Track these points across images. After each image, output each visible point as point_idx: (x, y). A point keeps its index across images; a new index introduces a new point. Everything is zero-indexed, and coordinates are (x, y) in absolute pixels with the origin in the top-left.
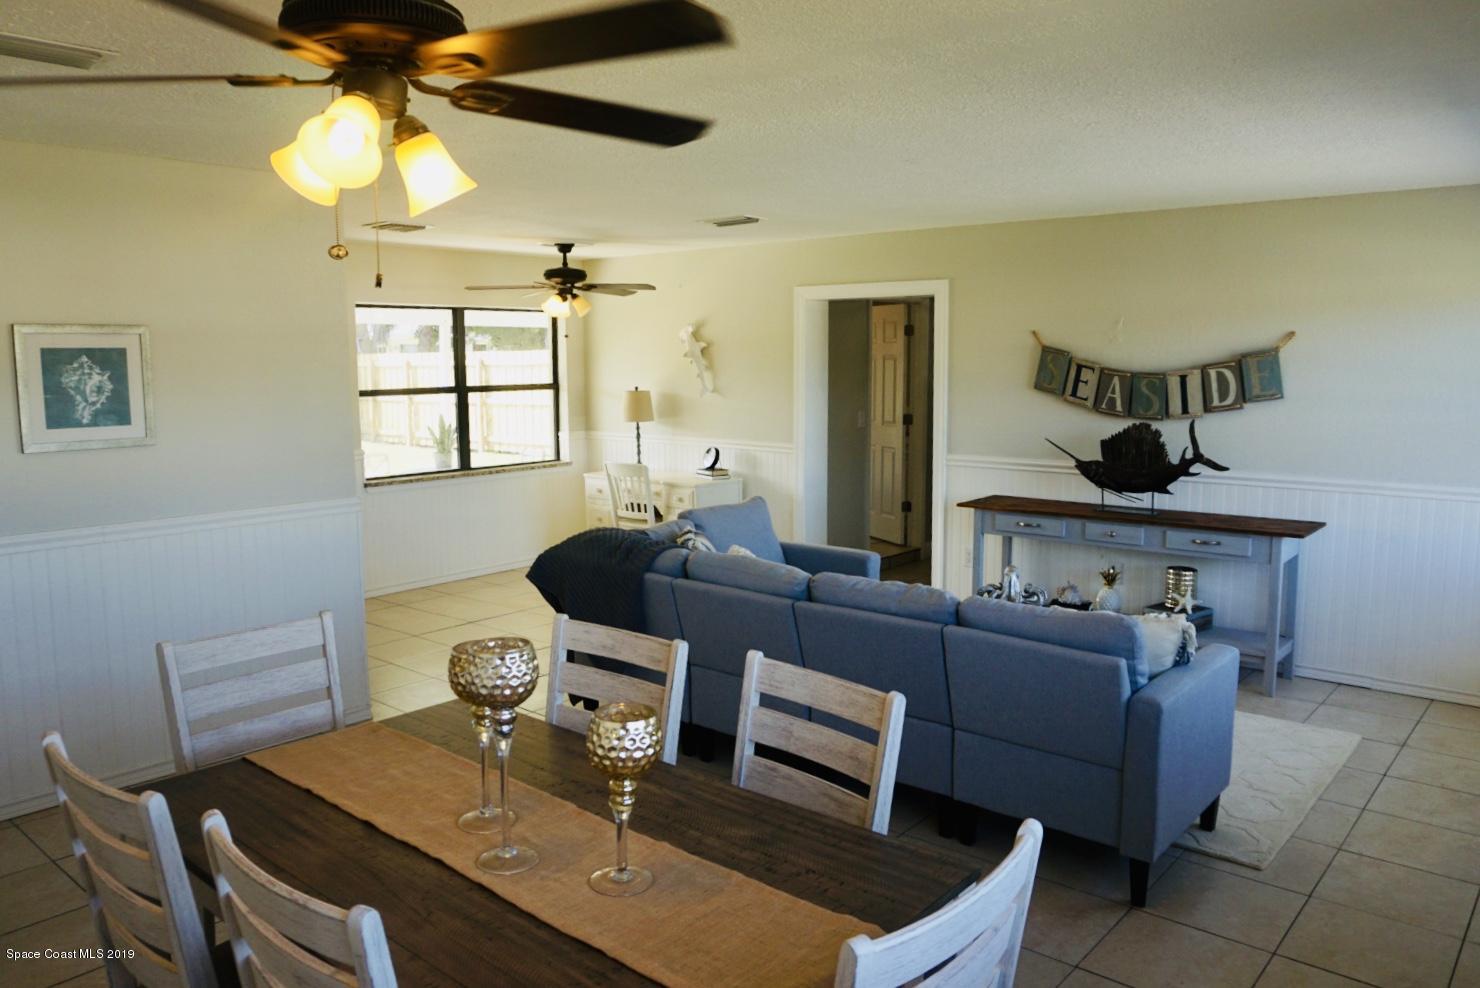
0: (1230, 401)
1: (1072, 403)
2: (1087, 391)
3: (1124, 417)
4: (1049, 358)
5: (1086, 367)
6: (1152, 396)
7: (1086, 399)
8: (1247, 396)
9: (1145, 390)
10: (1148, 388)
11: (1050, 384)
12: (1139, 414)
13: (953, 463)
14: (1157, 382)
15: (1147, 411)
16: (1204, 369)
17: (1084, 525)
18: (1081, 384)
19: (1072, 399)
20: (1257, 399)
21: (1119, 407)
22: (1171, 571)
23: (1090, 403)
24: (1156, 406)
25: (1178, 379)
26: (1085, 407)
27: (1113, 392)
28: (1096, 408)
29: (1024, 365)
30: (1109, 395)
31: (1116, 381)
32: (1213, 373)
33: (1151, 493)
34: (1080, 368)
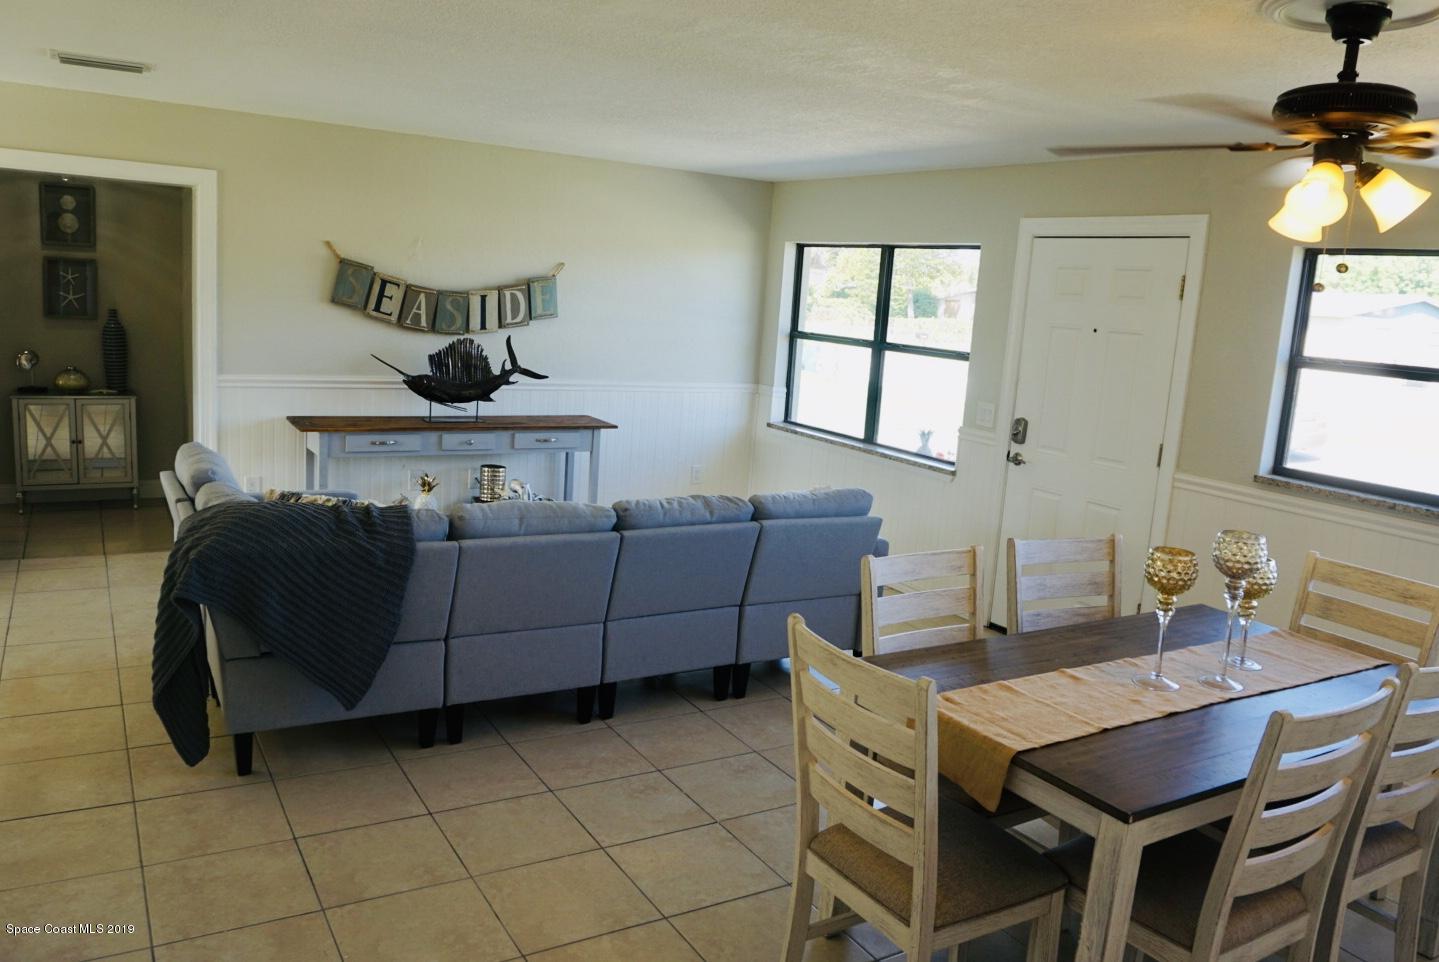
0: (518, 319)
1: (376, 319)
2: (391, 306)
3: (427, 332)
4: (350, 272)
5: (390, 282)
6: (455, 313)
7: (390, 315)
8: (533, 315)
9: (449, 307)
10: (452, 306)
11: (351, 297)
12: (442, 329)
13: (222, 385)
14: (461, 300)
15: (450, 327)
16: (500, 289)
17: (441, 437)
18: (384, 299)
19: (374, 314)
20: (540, 317)
21: (424, 323)
22: (486, 469)
23: (394, 318)
24: (459, 322)
25: (479, 299)
26: (389, 323)
27: (419, 308)
28: (400, 323)
29: (318, 276)
30: (414, 310)
31: (422, 297)
32: (508, 294)
33: (475, 402)
34: (384, 283)
